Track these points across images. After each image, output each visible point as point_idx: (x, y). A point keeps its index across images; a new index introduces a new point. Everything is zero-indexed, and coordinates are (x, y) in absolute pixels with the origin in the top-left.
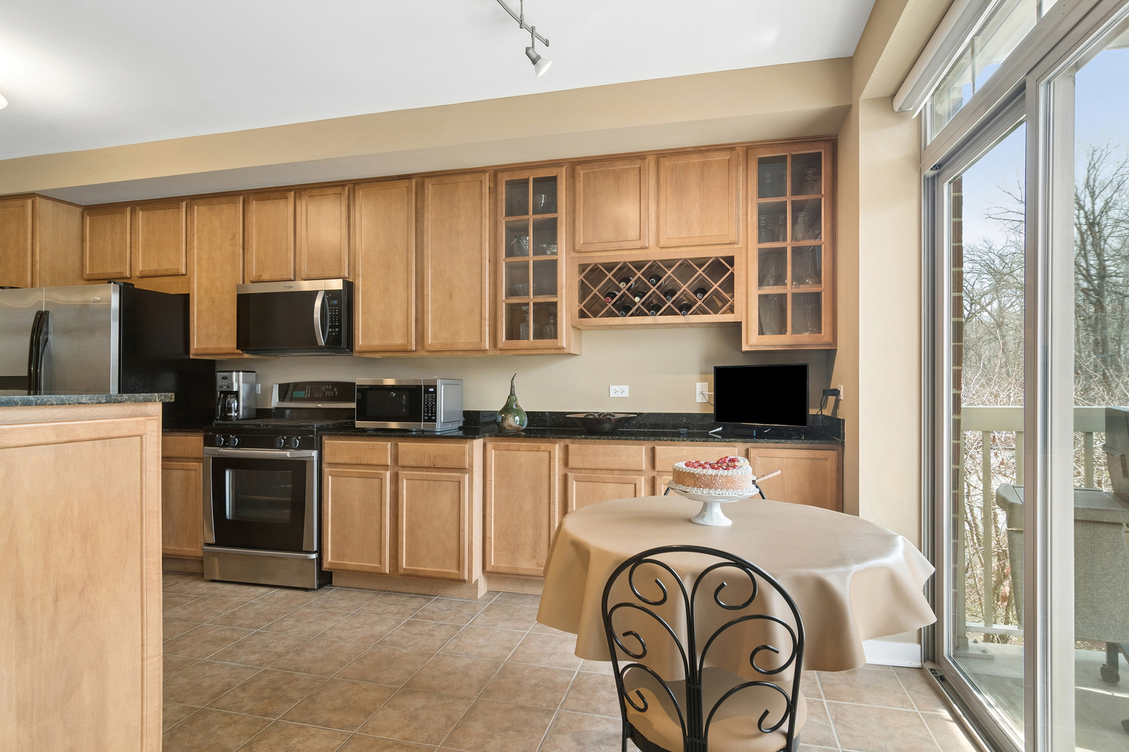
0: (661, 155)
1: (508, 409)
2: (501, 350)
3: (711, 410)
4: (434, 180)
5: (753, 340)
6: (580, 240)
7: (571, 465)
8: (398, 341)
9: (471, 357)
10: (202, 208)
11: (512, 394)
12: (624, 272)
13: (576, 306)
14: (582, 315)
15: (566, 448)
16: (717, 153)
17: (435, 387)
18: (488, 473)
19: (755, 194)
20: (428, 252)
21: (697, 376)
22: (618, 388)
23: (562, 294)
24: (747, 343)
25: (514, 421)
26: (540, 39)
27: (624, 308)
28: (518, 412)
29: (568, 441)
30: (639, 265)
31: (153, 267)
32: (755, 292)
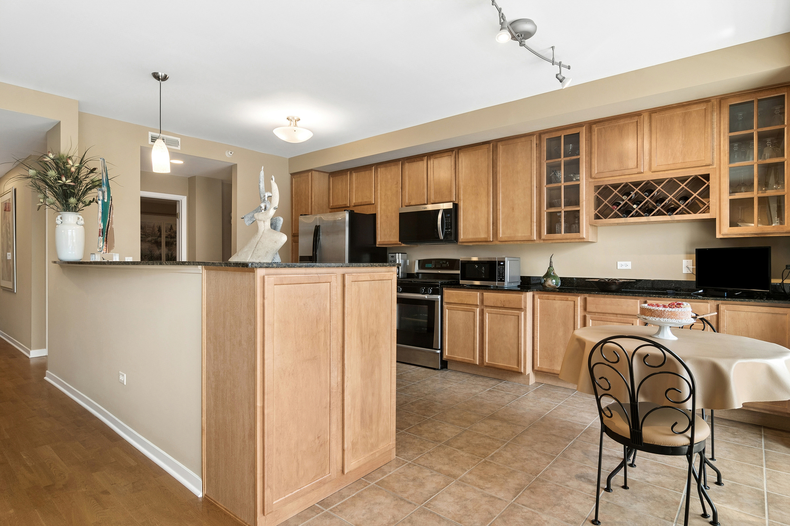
0: (653, 112)
1: (548, 275)
2: (544, 240)
3: (694, 279)
4: (503, 142)
5: (724, 230)
6: (595, 171)
7: (588, 310)
8: (483, 236)
9: (526, 244)
10: (382, 169)
11: (551, 266)
12: (626, 189)
13: (593, 212)
14: (597, 217)
15: (585, 299)
16: (695, 106)
17: (504, 262)
18: (535, 312)
19: (727, 130)
20: (500, 185)
21: (683, 256)
22: (623, 263)
23: (583, 205)
24: (720, 233)
25: (552, 283)
26: (565, 66)
27: (626, 212)
28: (555, 277)
29: (586, 295)
30: (637, 184)
31: (360, 201)
32: (726, 198)
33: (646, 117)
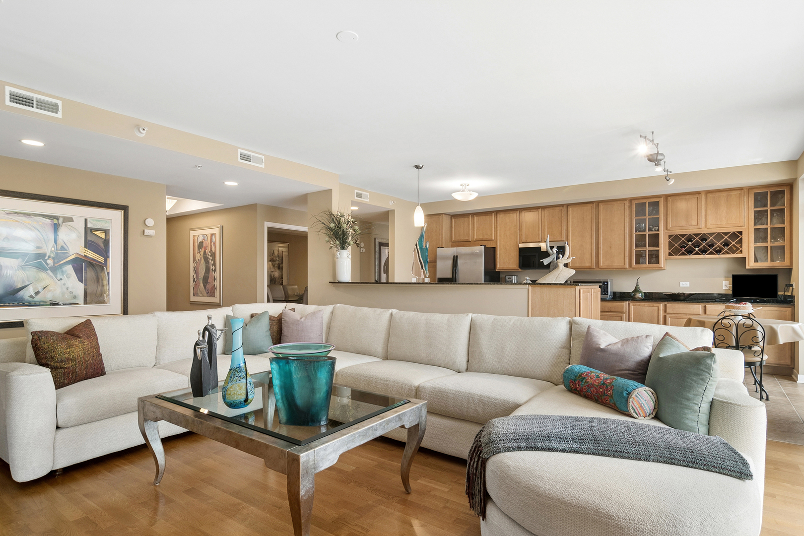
0: (707, 192)
1: (636, 290)
2: (633, 268)
3: (731, 292)
4: (603, 203)
5: (751, 264)
6: (670, 226)
7: (667, 312)
8: (587, 264)
9: (621, 271)
10: (501, 215)
11: (637, 285)
12: (690, 238)
13: (667, 251)
14: (670, 254)
15: (665, 306)
16: (734, 191)
17: (607, 282)
18: (631, 314)
19: (753, 207)
20: (601, 231)
21: (723, 279)
22: (684, 283)
23: (661, 247)
24: (749, 265)
25: (639, 295)
26: (669, 172)
27: (690, 252)
28: (640, 292)
29: (666, 303)
30: (697, 235)
31: (481, 237)
32: (752, 245)
33: (703, 196)
